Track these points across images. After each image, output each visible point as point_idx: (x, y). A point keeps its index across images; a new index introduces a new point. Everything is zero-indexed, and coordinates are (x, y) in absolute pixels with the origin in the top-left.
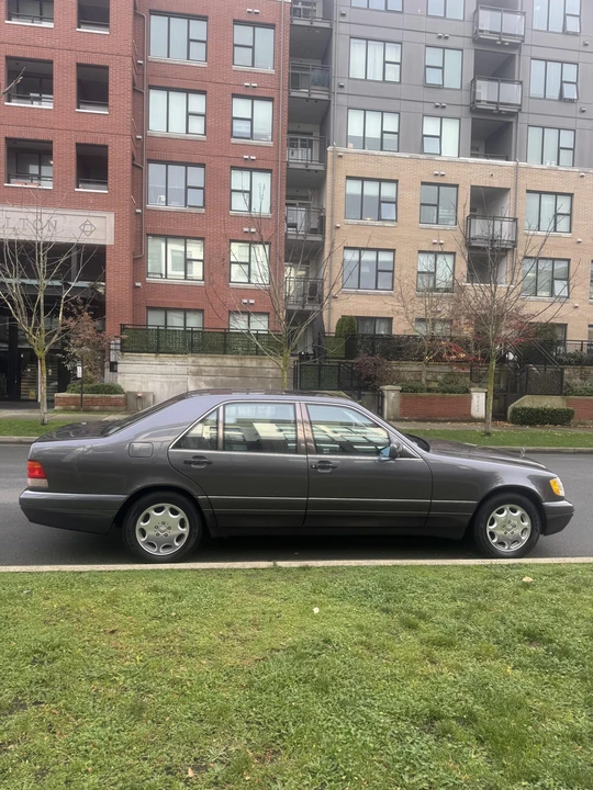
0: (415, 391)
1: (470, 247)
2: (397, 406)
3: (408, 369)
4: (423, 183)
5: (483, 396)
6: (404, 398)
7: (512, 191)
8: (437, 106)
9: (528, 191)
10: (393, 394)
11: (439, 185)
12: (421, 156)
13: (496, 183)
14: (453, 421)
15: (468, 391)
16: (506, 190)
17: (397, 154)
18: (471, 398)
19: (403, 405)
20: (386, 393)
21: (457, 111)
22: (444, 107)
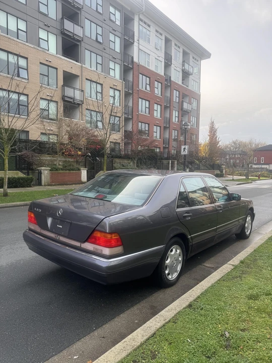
0: (57, 170)
1: (64, 101)
2: (49, 178)
3: (45, 159)
4: (41, 63)
5: (86, 172)
6: (52, 174)
7: (80, 77)
8: (45, 25)
9: (86, 79)
10: (46, 172)
11: (48, 66)
12: (39, 49)
13: (74, 72)
14: (75, 184)
15: (79, 170)
16: (78, 76)
17: (27, 44)
18: (81, 173)
19: (52, 177)
20: (42, 171)
21: (55, 31)
22: (49, 27)
